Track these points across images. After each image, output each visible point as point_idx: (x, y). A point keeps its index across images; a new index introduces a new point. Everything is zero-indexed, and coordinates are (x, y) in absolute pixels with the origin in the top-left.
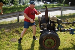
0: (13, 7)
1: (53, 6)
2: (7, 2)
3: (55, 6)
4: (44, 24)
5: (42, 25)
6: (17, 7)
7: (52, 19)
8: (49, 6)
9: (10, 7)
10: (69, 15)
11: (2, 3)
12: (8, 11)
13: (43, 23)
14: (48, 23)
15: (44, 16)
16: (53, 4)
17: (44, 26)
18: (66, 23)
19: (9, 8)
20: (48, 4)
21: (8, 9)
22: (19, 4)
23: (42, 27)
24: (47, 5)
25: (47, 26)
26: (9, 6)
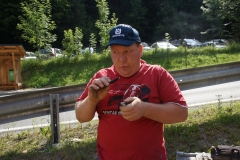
0: (59, 61)
1: (213, 53)
2: (41, 44)
3: (220, 52)
6: (76, 59)
8: (196, 54)
9: (49, 61)
11: (21, 47)
12: (42, 74)
16: (211, 48)
19: (45, 62)
20: (189, 47)
21: (42, 67)
22: (81, 51)
24: (189, 50)
26: (47, 58)
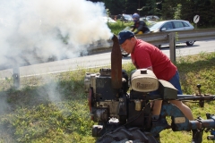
4: (109, 102)
5: (100, 108)
7: (138, 85)
10: (199, 59)
13: (102, 99)
14: (121, 100)
15: (108, 71)
17: (108, 110)
18: (194, 99)
23: (99, 113)
25: (121, 110)
